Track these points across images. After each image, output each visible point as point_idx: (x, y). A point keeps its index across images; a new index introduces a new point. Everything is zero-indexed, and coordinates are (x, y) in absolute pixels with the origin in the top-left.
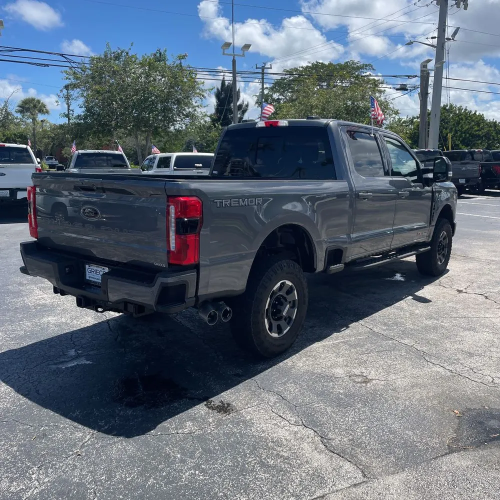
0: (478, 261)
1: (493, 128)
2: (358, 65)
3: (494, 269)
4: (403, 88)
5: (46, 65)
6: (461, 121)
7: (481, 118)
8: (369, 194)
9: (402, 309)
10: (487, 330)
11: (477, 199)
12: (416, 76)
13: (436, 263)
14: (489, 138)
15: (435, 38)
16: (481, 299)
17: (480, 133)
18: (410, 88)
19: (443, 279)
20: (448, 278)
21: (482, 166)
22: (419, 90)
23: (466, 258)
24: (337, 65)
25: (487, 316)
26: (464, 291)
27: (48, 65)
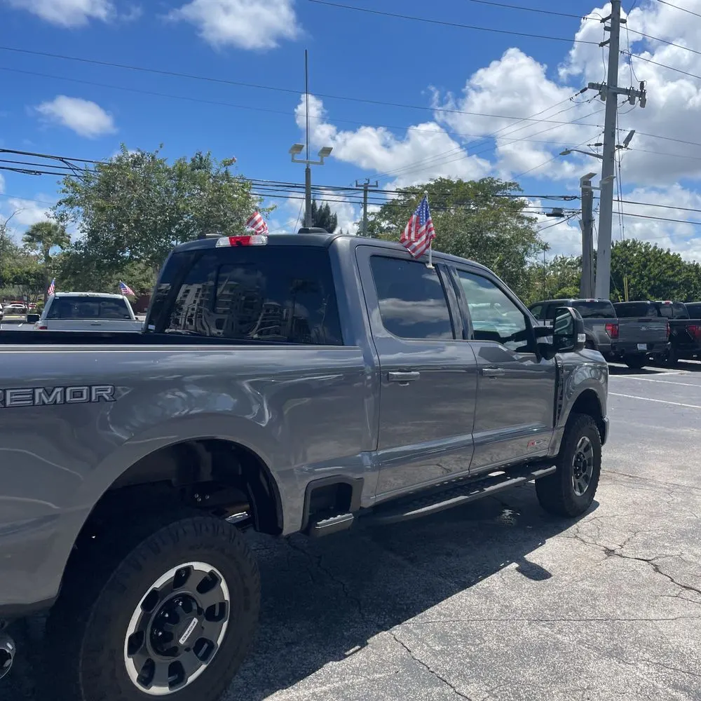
0: (651, 486)
1: (694, 274)
2: (499, 183)
3: (678, 503)
4: (557, 213)
5: (37, 172)
6: (648, 263)
7: (677, 259)
8: (413, 373)
9: (488, 595)
10: (647, 656)
11: (666, 374)
12: (576, 197)
13: (570, 494)
14: (690, 286)
15: (600, 144)
16: (646, 571)
17: (676, 279)
18: (567, 214)
19: (584, 524)
20: (594, 521)
21: (672, 324)
22: (580, 216)
23: (635, 480)
24: (469, 183)
25: (652, 616)
26: (618, 552)
27: (40, 173)
